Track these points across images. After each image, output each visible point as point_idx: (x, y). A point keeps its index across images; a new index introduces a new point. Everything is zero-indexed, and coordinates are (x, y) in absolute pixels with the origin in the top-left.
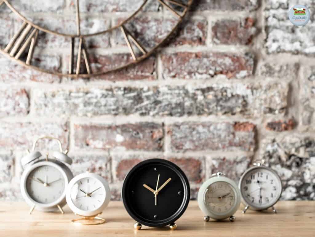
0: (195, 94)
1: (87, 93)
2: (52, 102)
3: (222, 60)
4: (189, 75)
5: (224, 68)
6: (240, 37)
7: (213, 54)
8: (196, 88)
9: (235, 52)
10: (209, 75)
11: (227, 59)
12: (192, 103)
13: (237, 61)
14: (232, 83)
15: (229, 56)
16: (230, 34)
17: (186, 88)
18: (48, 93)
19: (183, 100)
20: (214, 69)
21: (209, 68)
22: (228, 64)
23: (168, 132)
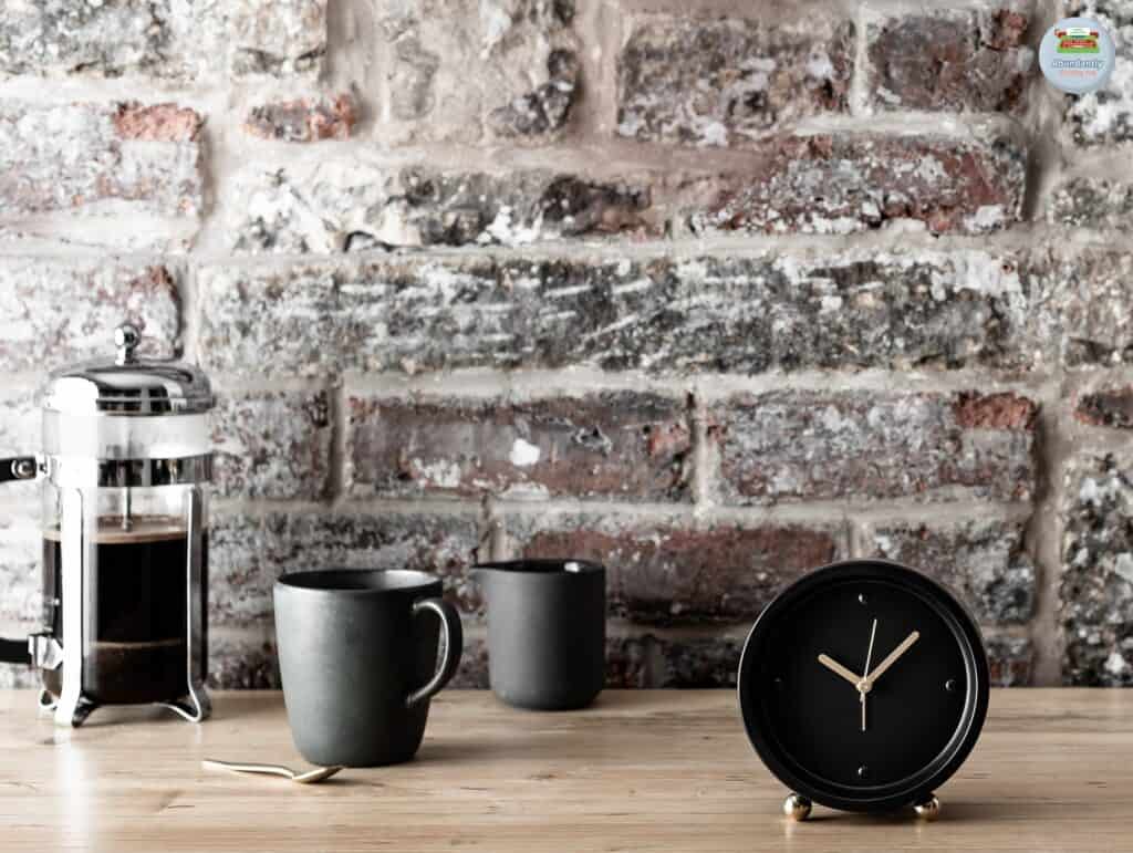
0: (809, 290)
1: (402, 284)
2: (270, 316)
3: (908, 167)
4: (785, 221)
5: (916, 196)
6: (974, 80)
7: (877, 143)
8: (811, 268)
9: (958, 135)
10: (863, 218)
11: (928, 161)
12: (797, 324)
13: (963, 171)
14: (947, 250)
15: (934, 153)
16: (938, 72)
17: (776, 267)
18: (255, 283)
19: (767, 312)
20: (880, 199)
21: (860, 195)
22: (930, 179)
23: (710, 431)
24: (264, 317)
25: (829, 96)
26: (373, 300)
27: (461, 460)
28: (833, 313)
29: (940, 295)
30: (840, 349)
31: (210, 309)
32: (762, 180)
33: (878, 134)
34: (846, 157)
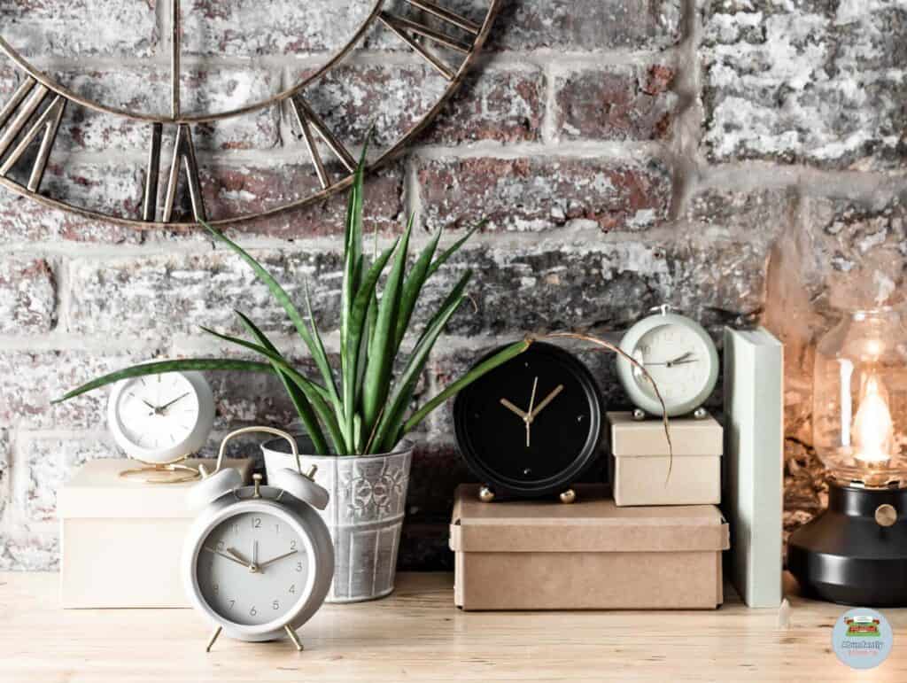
0: (512, 273)
1: (215, 271)
2: (120, 295)
3: (586, 181)
4: (495, 223)
5: (591, 203)
6: (634, 118)
7: (563, 164)
8: (514, 256)
9: (622, 157)
10: (552, 219)
11: (600, 177)
12: (504, 298)
13: (626, 184)
14: (614, 243)
15: (605, 171)
16: (608, 112)
17: (488, 256)
18: (109, 271)
19: (481, 289)
20: (565, 205)
21: (551, 202)
22: (602, 190)
23: (438, 378)
24: (116, 295)
25: (527, 129)
26: (195, 282)
27: (257, 400)
28: (529, 289)
29: (608, 276)
30: (535, 316)
31: (77, 290)
32: (478, 192)
33: (563, 157)
34: (540, 175)
